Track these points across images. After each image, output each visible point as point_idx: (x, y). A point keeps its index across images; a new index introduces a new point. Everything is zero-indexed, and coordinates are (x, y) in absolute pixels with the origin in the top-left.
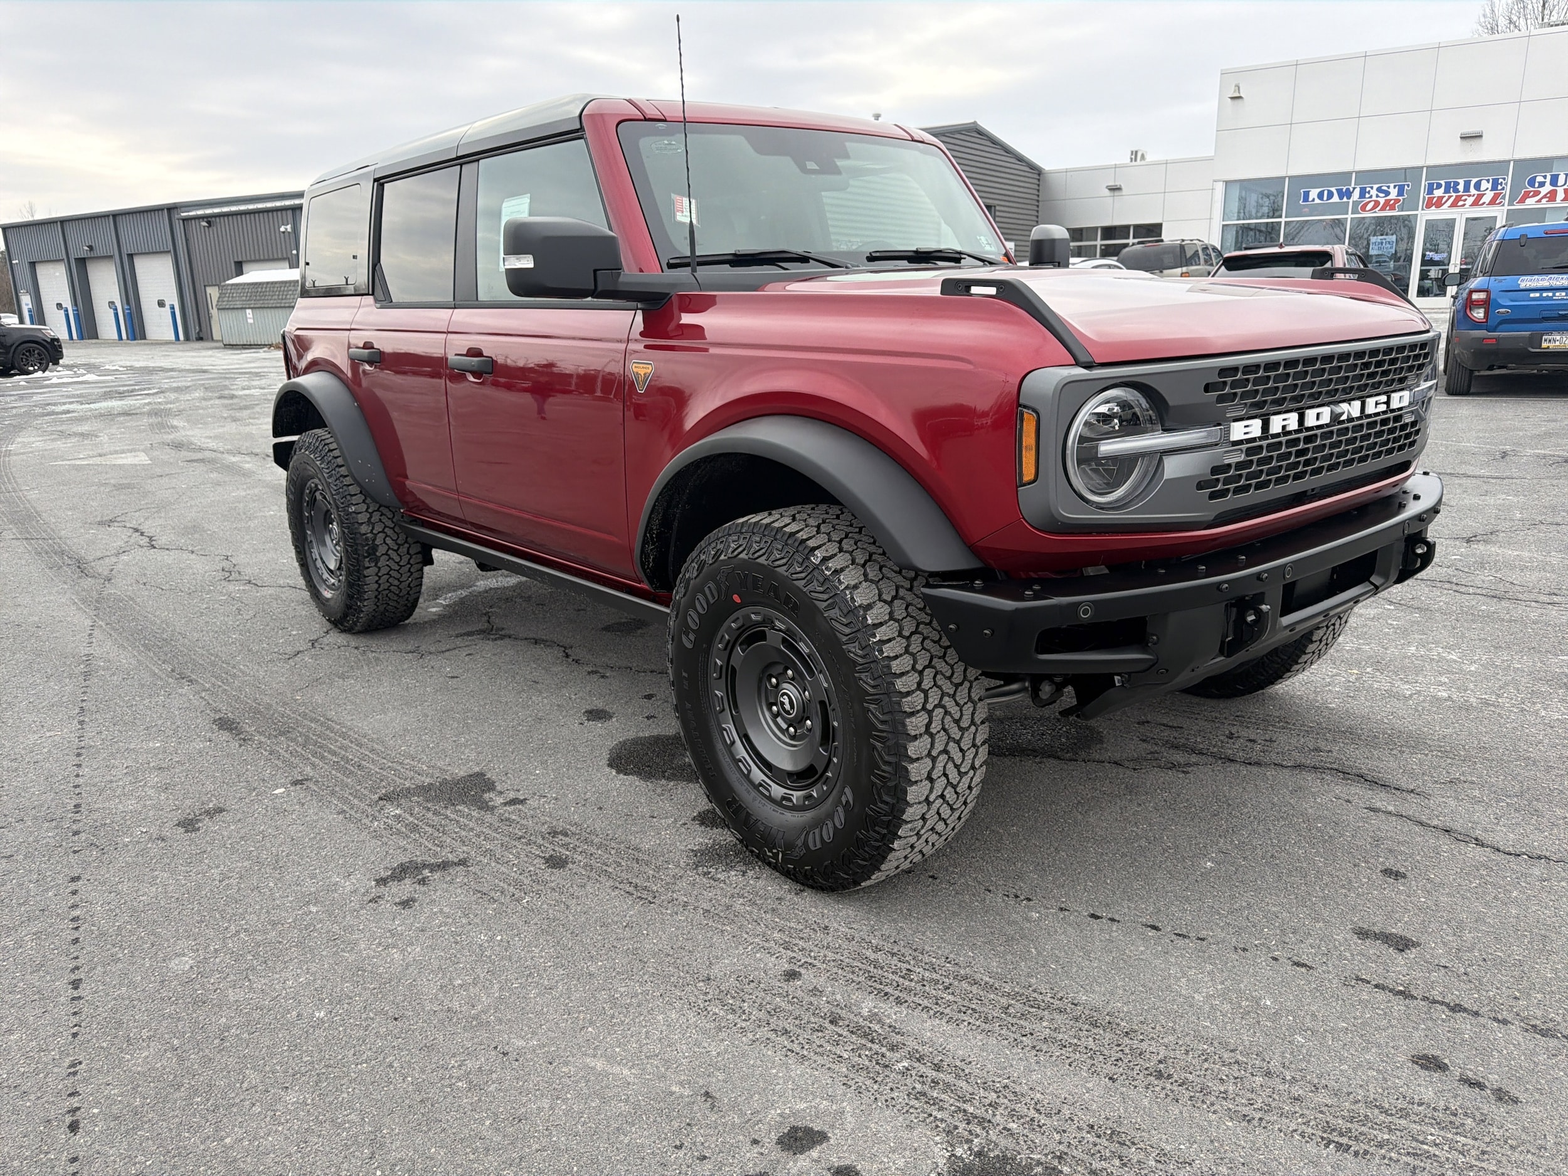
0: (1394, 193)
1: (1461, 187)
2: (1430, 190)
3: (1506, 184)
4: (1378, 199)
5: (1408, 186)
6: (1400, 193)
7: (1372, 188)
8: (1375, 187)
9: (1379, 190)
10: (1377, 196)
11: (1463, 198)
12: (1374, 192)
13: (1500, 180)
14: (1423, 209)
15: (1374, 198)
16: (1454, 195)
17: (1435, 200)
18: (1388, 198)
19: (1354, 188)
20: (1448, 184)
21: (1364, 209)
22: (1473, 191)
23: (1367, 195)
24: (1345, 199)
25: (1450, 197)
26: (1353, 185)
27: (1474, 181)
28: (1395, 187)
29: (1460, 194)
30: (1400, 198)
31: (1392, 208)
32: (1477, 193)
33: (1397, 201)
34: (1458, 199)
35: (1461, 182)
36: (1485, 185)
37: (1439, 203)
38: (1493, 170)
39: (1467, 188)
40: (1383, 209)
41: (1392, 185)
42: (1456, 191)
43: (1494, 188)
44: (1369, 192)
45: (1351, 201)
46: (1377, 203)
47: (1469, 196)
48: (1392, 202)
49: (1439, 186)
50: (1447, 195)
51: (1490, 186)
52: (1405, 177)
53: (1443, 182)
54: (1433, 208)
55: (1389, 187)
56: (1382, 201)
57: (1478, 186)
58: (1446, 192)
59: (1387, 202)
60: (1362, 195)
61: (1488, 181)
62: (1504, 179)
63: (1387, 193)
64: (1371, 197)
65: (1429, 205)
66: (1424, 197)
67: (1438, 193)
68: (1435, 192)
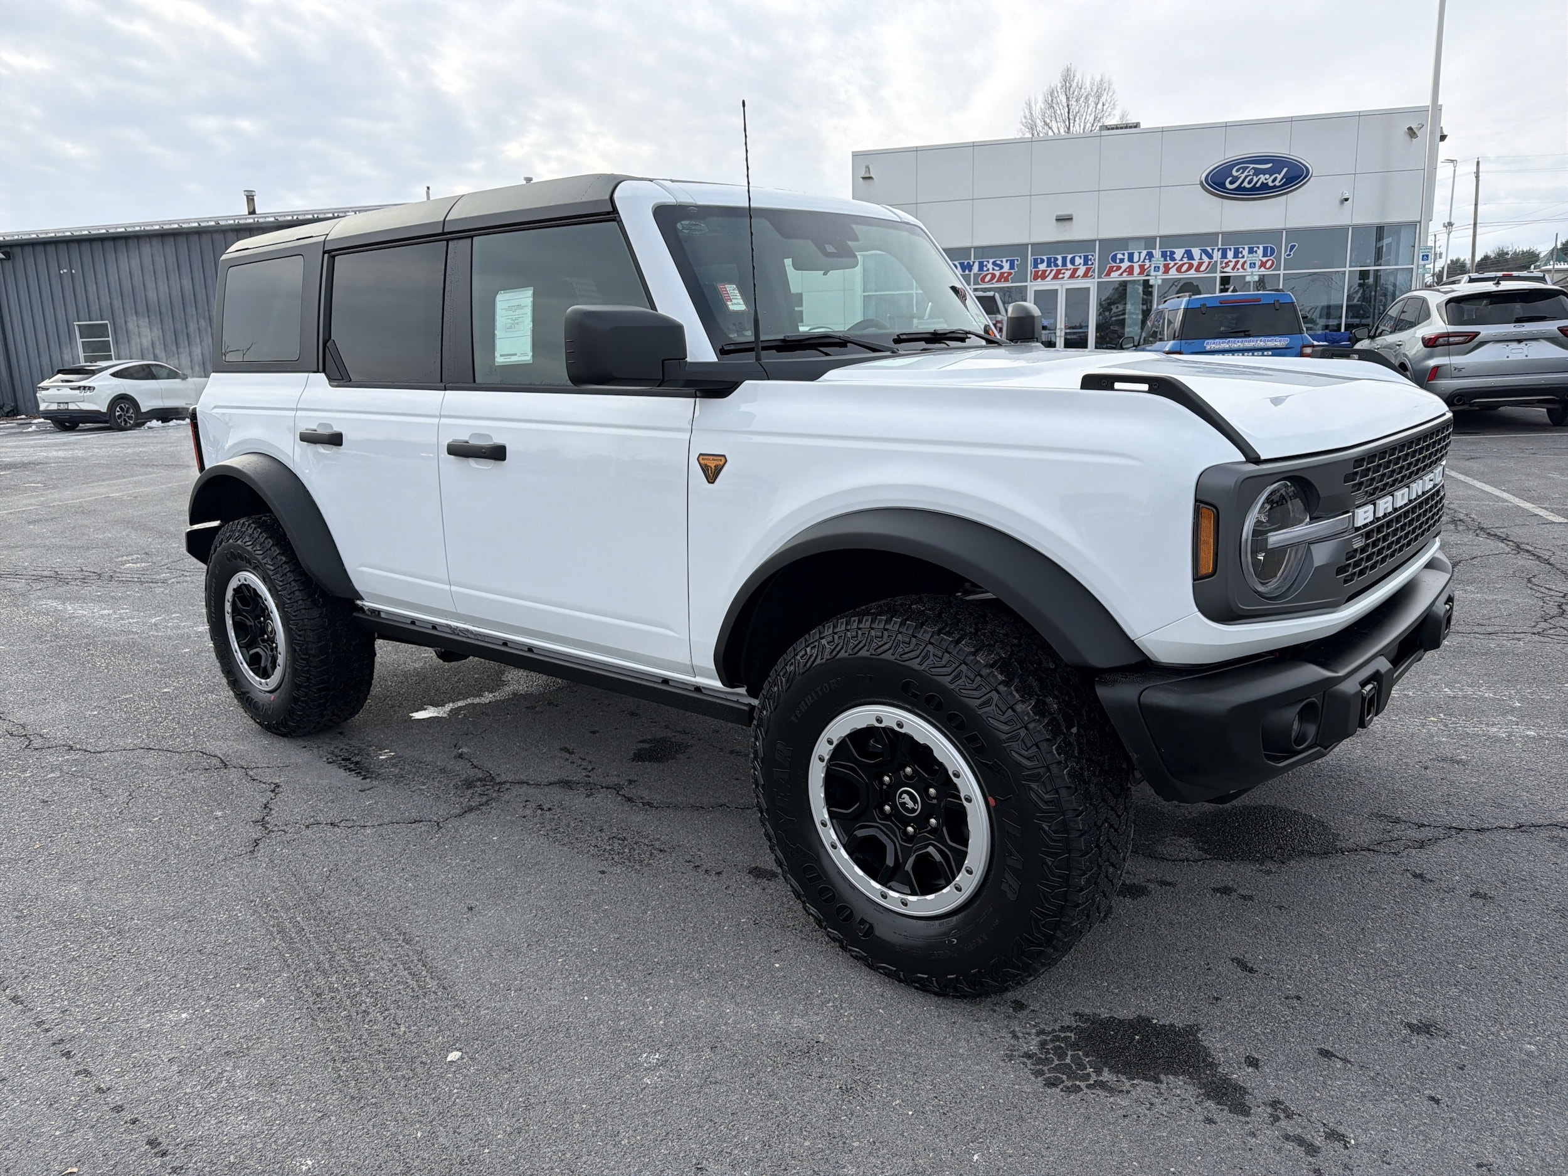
0: (1006, 266)
1: (1060, 262)
2: (1036, 265)
3: (1094, 260)
4: (994, 272)
5: (1018, 260)
6: (1012, 267)
7: (988, 262)
8: (991, 261)
9: (994, 264)
10: (993, 269)
11: (1063, 271)
12: (990, 266)
13: (1090, 257)
14: (1031, 281)
15: (991, 271)
16: (1055, 268)
17: (1040, 273)
18: (1003, 271)
19: (974, 262)
20: (1049, 259)
21: (983, 280)
22: (1069, 266)
23: (985, 269)
24: (967, 272)
25: (1051, 271)
26: (972, 260)
27: (1070, 256)
28: (1007, 261)
29: (1060, 268)
30: (1012, 271)
31: (1006, 280)
32: (1072, 267)
33: (1009, 274)
34: (1058, 272)
35: (1060, 257)
36: (1078, 261)
37: (1043, 276)
38: (1083, 246)
39: (1064, 264)
40: (999, 281)
41: (1004, 260)
42: (1056, 265)
43: (1086, 263)
44: (986, 266)
45: (972, 273)
46: (993, 276)
47: (1067, 270)
48: (1006, 275)
49: (1042, 261)
50: (1049, 269)
51: (1082, 261)
52: (1015, 252)
53: (1045, 258)
54: (1039, 280)
55: (1002, 261)
56: (997, 274)
57: (1073, 261)
58: (1048, 266)
59: (1002, 274)
60: (981, 268)
61: (1080, 257)
62: (1093, 256)
63: (1001, 267)
64: (988, 270)
65: (1036, 278)
66: (1031, 271)
67: (1042, 267)
68: (1039, 266)
